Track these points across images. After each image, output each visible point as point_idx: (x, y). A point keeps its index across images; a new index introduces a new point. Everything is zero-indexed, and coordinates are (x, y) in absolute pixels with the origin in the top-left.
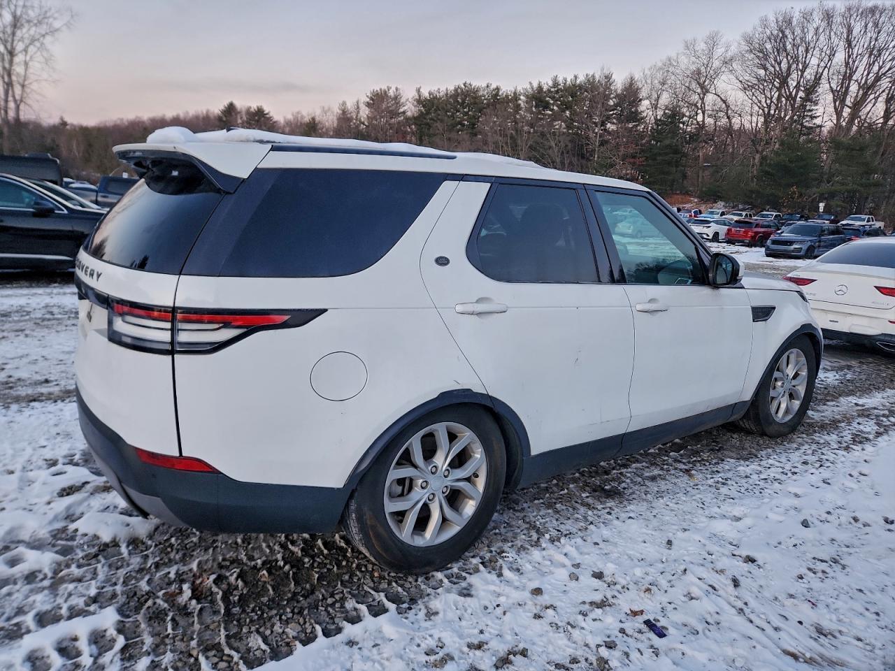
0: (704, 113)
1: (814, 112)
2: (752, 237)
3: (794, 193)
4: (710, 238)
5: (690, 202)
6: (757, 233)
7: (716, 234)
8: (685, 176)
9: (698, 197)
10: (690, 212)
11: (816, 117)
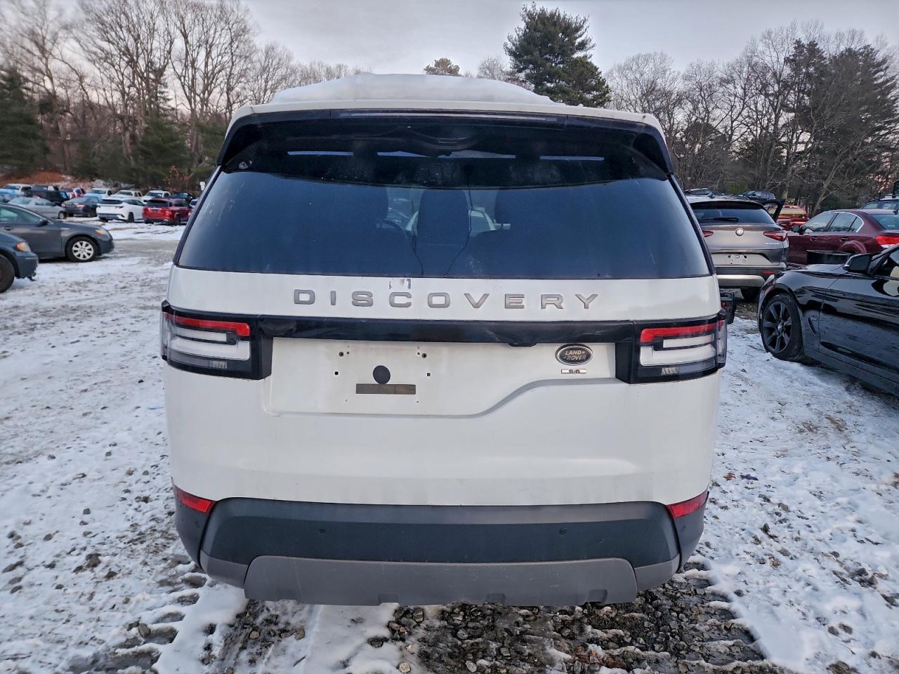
0: (51, 79)
1: (166, 94)
2: (170, 216)
3: (174, 172)
4: (126, 218)
5: (63, 180)
6: (173, 212)
7: (131, 215)
8: (46, 150)
9: (72, 174)
10: (72, 191)
11: (169, 100)
